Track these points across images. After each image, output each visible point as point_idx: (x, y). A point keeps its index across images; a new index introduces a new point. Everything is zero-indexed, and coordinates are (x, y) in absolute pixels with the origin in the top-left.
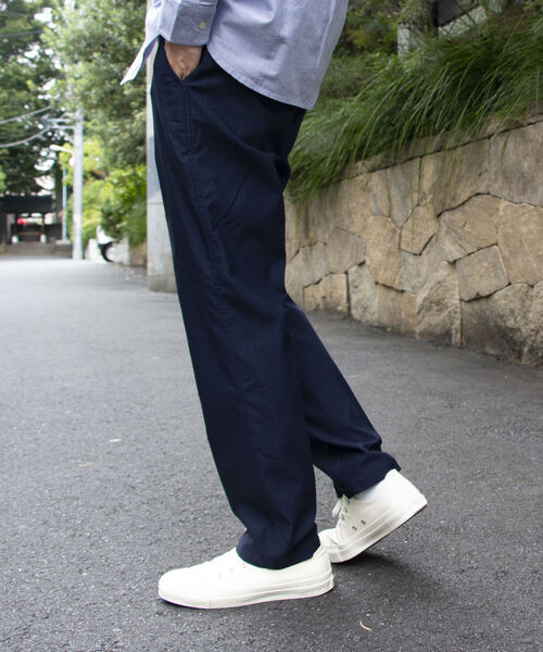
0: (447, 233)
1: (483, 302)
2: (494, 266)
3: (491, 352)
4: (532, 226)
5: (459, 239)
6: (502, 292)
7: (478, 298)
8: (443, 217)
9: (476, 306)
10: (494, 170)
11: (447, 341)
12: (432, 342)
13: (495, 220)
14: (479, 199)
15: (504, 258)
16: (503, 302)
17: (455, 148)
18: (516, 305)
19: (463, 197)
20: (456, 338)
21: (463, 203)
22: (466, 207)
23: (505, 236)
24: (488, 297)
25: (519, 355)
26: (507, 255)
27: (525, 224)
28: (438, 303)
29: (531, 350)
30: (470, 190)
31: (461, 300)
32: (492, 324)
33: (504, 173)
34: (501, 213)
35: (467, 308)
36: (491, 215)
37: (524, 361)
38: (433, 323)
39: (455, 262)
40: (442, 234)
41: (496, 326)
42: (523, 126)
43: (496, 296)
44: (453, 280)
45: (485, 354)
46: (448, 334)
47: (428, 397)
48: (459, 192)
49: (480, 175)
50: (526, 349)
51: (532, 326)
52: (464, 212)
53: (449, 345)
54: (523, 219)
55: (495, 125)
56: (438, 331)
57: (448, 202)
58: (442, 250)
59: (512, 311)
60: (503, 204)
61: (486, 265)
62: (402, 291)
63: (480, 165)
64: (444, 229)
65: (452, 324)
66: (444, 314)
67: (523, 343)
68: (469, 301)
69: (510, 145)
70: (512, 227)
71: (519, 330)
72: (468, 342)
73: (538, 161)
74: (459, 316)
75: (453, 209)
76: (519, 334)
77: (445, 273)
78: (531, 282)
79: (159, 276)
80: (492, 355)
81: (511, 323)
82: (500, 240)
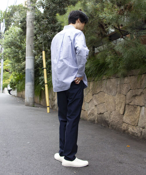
0: (95, 99)
1: (102, 114)
2: (104, 107)
3: (103, 125)
4: (112, 100)
5: (97, 101)
6: (106, 113)
7: (101, 114)
8: (94, 95)
9: (100, 115)
10: (105, 87)
11: (94, 122)
12: (91, 122)
13: (104, 97)
14: (101, 93)
15: (106, 106)
16: (106, 115)
17: (97, 81)
18: (108, 116)
19: (98, 92)
20: (96, 122)
21: (98, 93)
22: (99, 94)
23: (106, 101)
24: (103, 113)
25: (109, 127)
26: (107, 105)
27: (110, 99)
28: (93, 114)
29: (111, 125)
30: (99, 90)
31: (97, 114)
32: (103, 119)
33: (106, 88)
34: (106, 96)
35: (98, 115)
36: (104, 96)
37: (110, 128)
38: (91, 118)
39: (96, 105)
40: (94, 99)
41: (104, 120)
42: (110, 79)
43: (104, 114)
44: (96, 109)
45: (102, 126)
46: (94, 121)
47: (89, 135)
48: (97, 90)
49: (102, 87)
50: (110, 125)
51: (111, 120)
52: (98, 95)
53: (94, 123)
54: (110, 98)
55: (104, 77)
56: (92, 120)
57: (95, 92)
58: (94, 102)
59: (107, 117)
60: (106, 94)
61: (102, 107)
62: (85, 111)
63: (102, 86)
64: (94, 98)
65: (95, 119)
66: (94, 116)
67: (109, 124)
68: (99, 114)
69: (108, 82)
70: (108, 99)
71: (109, 121)
72: (99, 122)
73: (113, 86)
74: (97, 117)
75: (96, 94)
76: (109, 122)
77: (94, 107)
78: (111, 111)
79: (28, 102)
80: (103, 126)
81: (107, 120)
82: (105, 102)
